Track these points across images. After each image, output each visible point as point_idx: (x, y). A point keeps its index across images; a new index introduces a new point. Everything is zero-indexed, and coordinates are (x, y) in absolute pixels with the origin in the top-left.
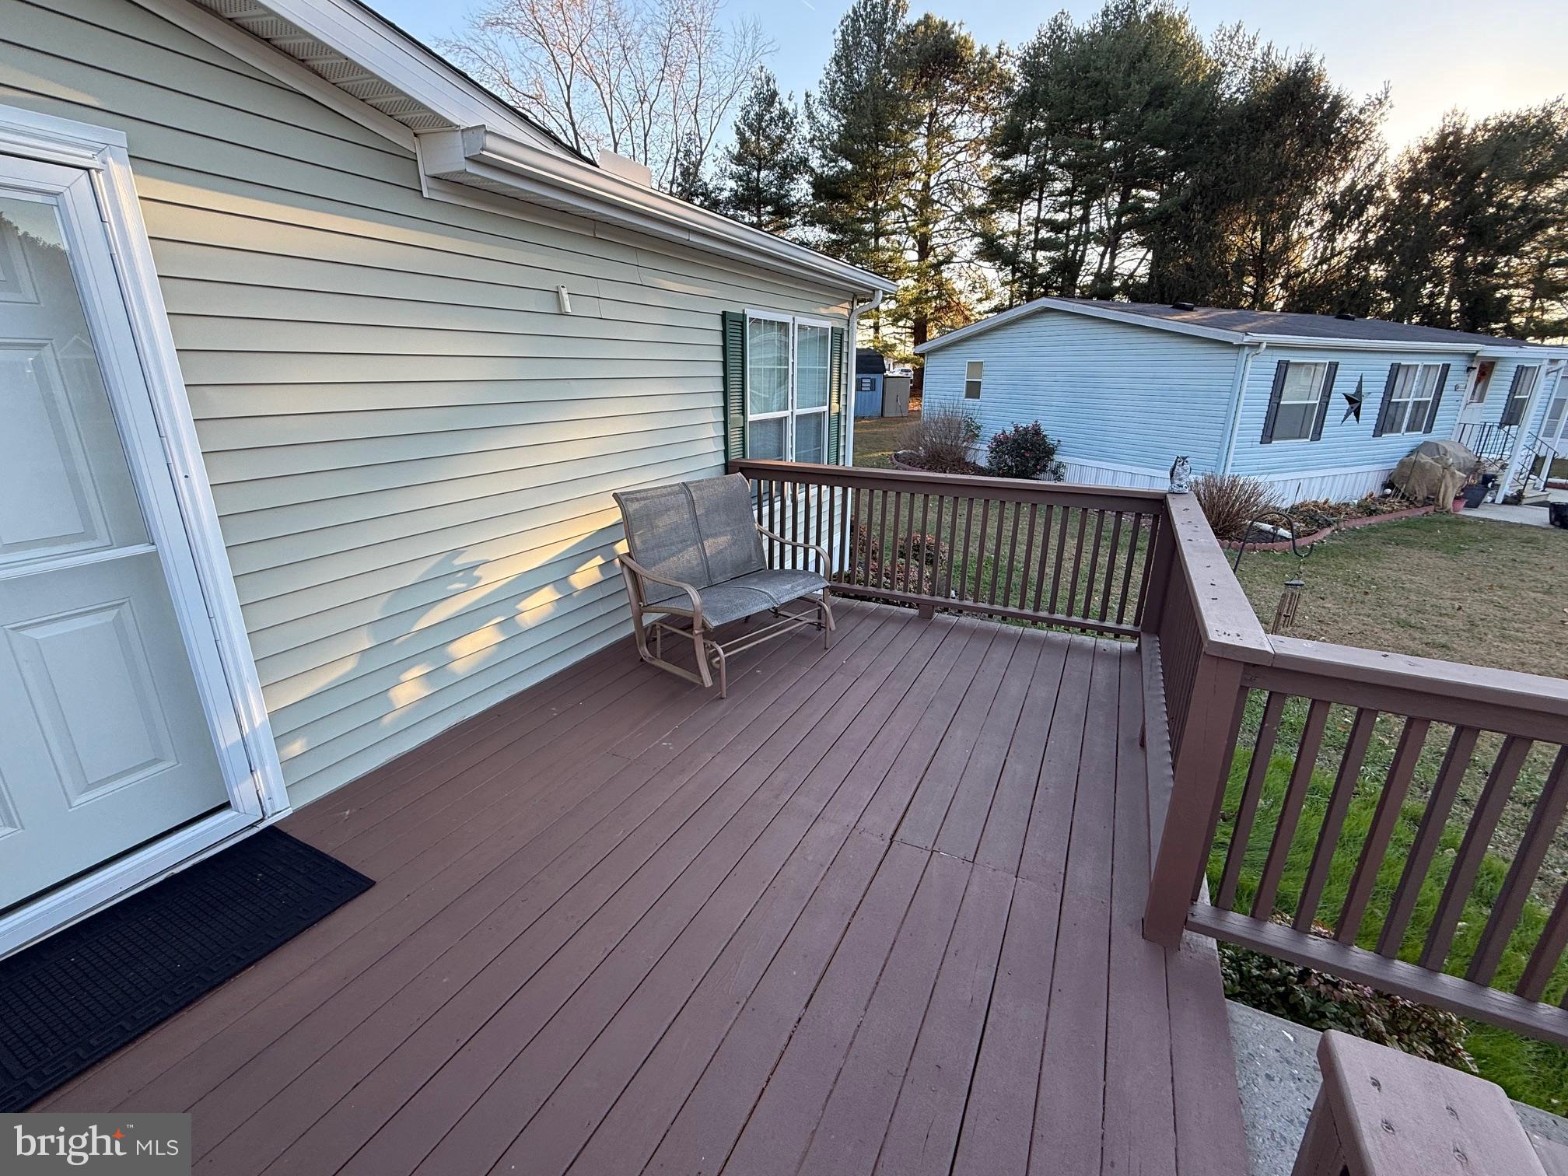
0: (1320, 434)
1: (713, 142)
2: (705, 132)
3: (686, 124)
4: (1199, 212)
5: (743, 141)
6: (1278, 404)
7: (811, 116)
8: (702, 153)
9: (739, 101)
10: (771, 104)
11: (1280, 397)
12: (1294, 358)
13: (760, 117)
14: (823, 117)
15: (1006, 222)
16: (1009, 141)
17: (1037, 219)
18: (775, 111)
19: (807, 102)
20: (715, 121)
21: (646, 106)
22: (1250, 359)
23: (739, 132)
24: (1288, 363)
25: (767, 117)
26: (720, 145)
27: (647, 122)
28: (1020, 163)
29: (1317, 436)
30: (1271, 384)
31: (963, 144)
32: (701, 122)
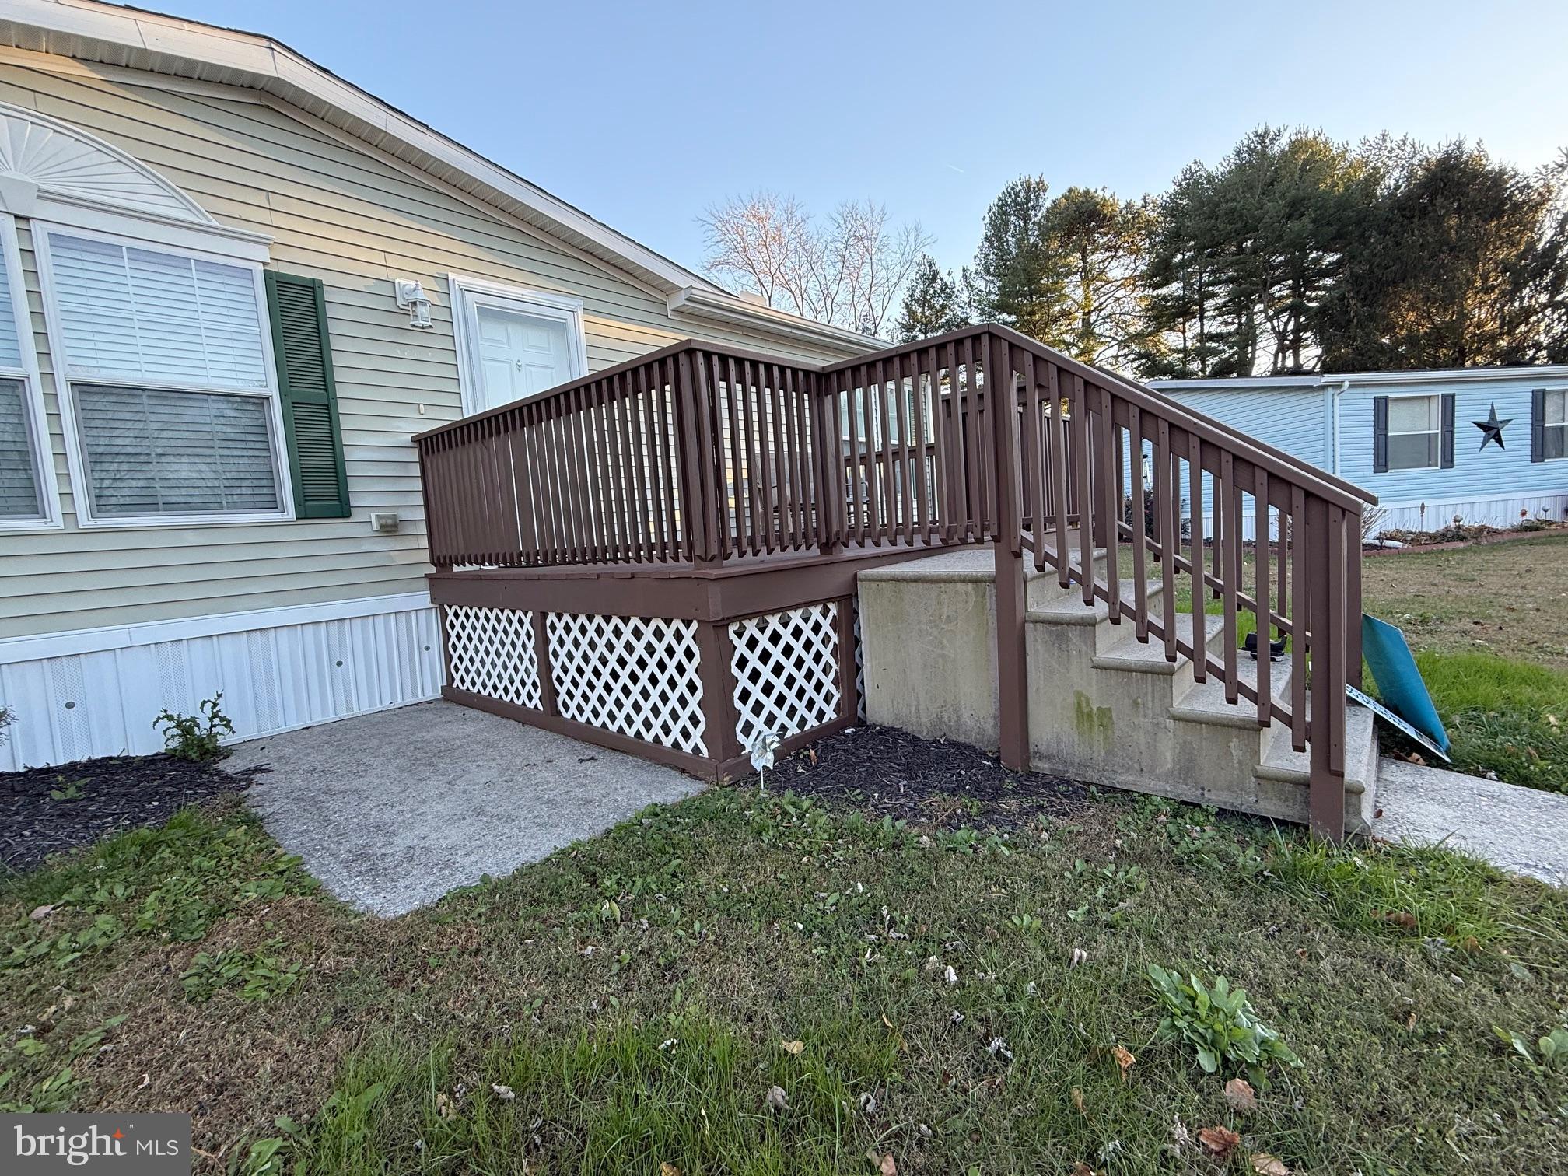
0: (1452, 461)
1: (886, 317)
2: (878, 311)
3: (862, 307)
4: (1353, 298)
5: (911, 313)
6: (1386, 435)
7: (969, 285)
8: (876, 327)
9: (905, 284)
10: (934, 281)
11: (1386, 429)
12: (1391, 393)
13: (925, 293)
14: (981, 284)
15: (1171, 339)
16: (1162, 272)
17: (1202, 334)
18: (938, 286)
19: (964, 275)
20: (886, 302)
21: (829, 301)
22: (1337, 399)
23: (907, 306)
24: (1386, 399)
25: (931, 291)
26: (892, 319)
27: (830, 312)
28: (1175, 288)
29: (1448, 462)
30: (1372, 418)
31: (1118, 283)
32: (874, 305)
